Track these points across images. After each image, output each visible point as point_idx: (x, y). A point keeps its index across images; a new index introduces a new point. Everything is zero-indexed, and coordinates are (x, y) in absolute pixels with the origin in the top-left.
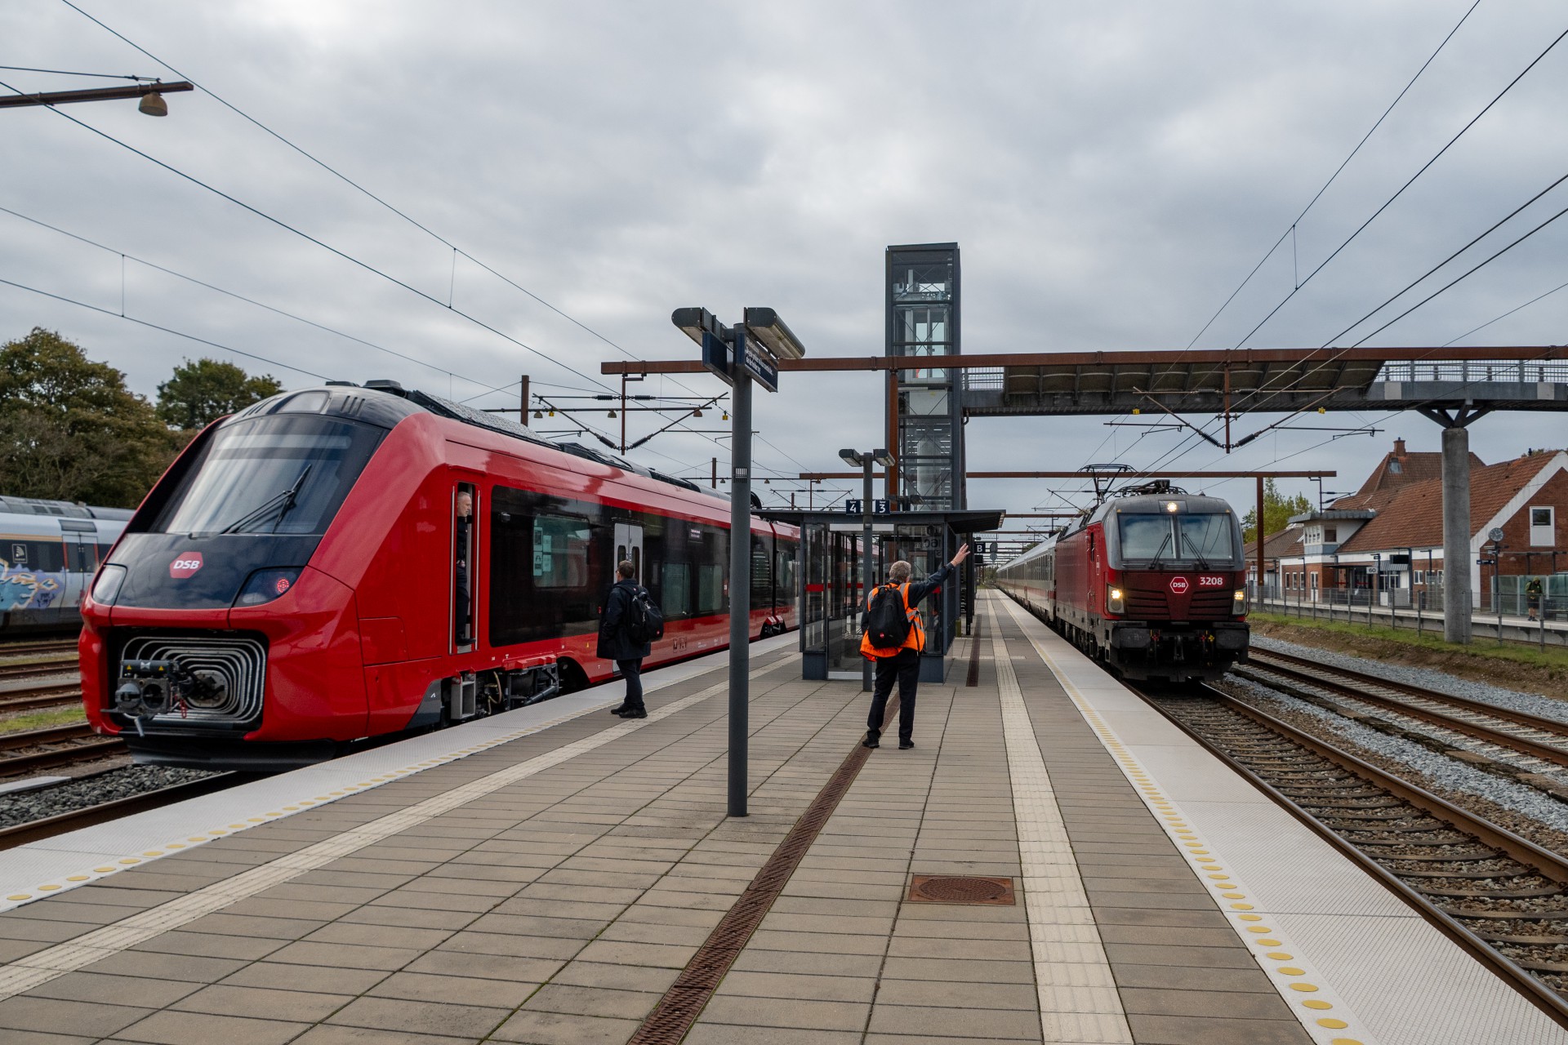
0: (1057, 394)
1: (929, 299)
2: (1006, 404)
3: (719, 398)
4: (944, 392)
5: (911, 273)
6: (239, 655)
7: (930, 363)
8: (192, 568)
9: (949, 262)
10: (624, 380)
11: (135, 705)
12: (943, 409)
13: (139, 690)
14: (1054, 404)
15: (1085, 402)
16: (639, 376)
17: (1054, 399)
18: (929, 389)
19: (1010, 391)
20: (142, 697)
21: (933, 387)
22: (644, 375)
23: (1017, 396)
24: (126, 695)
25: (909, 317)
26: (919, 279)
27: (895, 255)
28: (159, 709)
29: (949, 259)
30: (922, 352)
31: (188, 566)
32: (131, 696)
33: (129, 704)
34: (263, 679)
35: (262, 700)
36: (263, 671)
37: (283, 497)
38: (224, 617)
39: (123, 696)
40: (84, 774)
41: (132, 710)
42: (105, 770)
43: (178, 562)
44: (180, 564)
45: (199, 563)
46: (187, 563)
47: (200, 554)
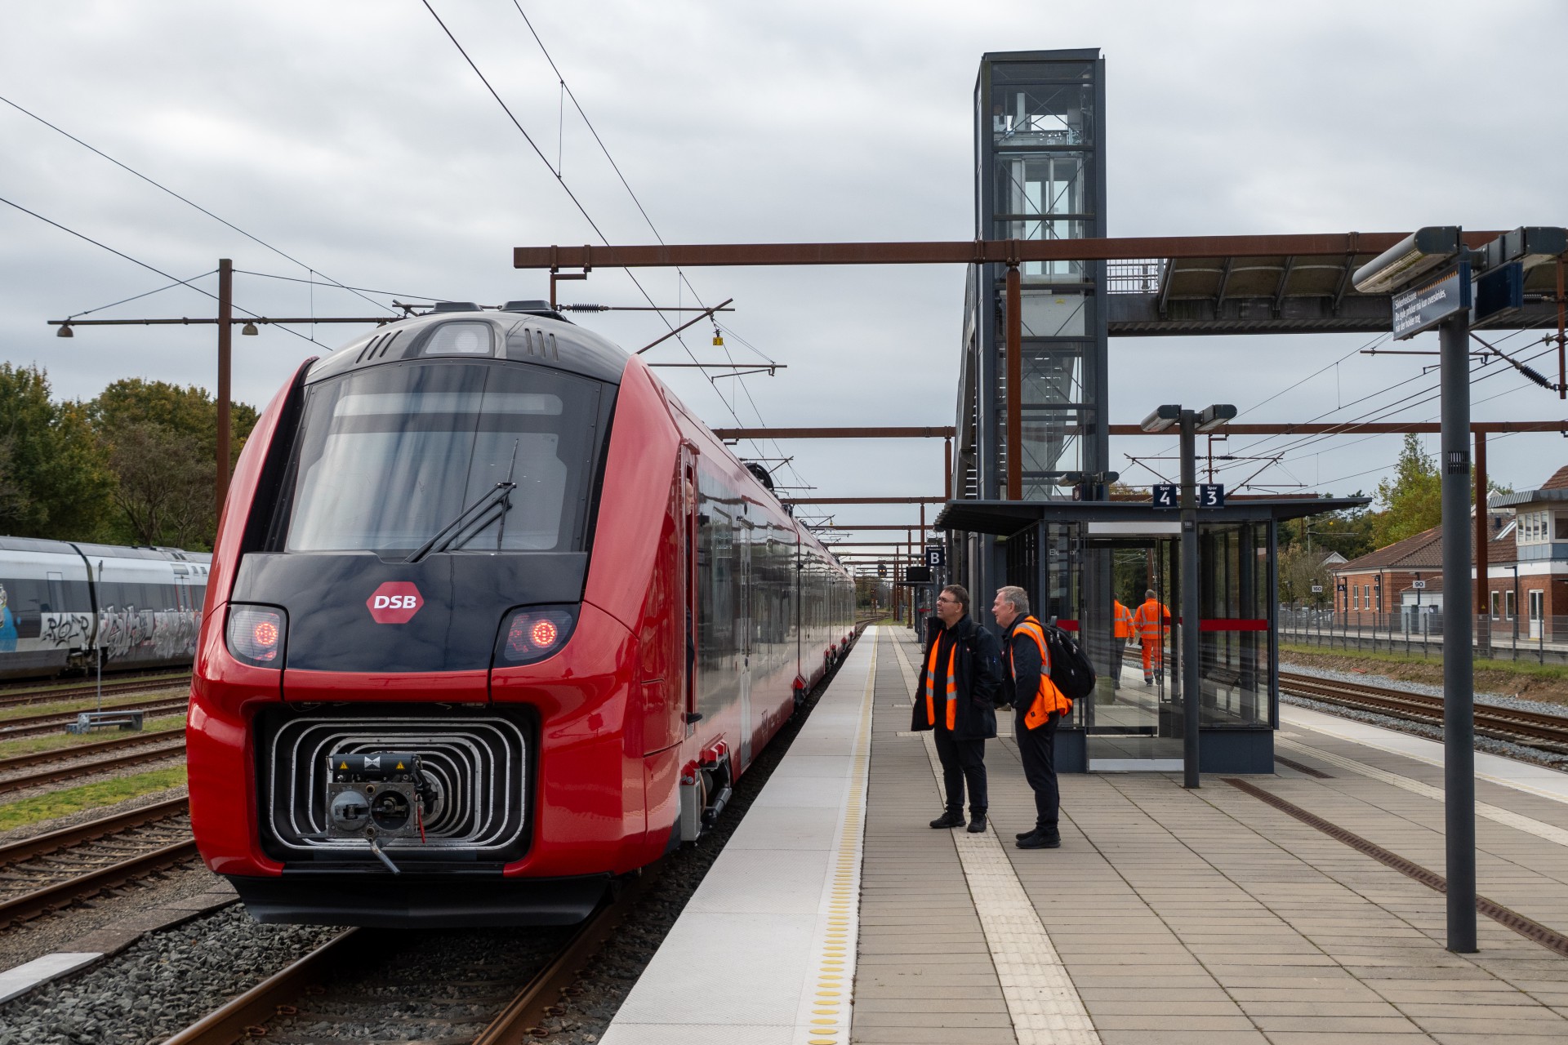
0: (1245, 300)
1: (1052, 142)
2: (1161, 317)
3: (718, 309)
4: (1079, 299)
5: (1021, 100)
6: (467, 743)
7: (1047, 251)
8: (405, 606)
9: (1086, 81)
10: (554, 278)
11: (362, 824)
12: (1078, 328)
13: (367, 800)
14: (1240, 317)
15: (1291, 313)
16: (580, 271)
17: (1241, 309)
18: (1054, 293)
19: (1171, 294)
20: (370, 812)
21: (1060, 289)
22: (588, 270)
23: (1180, 302)
24: (351, 809)
25: (1018, 171)
26: (1031, 109)
27: (996, 68)
28: (401, 829)
29: (1086, 77)
30: (1032, 231)
31: (399, 604)
32: (358, 810)
33: (354, 824)
34: (523, 779)
35: (523, 814)
36: (524, 767)
37: (499, 493)
38: (483, 683)
39: (346, 810)
40: (113, 948)
41: (353, 833)
42: (127, 940)
43: (378, 598)
44: (382, 602)
45: (414, 598)
46: (393, 599)
47: (412, 585)
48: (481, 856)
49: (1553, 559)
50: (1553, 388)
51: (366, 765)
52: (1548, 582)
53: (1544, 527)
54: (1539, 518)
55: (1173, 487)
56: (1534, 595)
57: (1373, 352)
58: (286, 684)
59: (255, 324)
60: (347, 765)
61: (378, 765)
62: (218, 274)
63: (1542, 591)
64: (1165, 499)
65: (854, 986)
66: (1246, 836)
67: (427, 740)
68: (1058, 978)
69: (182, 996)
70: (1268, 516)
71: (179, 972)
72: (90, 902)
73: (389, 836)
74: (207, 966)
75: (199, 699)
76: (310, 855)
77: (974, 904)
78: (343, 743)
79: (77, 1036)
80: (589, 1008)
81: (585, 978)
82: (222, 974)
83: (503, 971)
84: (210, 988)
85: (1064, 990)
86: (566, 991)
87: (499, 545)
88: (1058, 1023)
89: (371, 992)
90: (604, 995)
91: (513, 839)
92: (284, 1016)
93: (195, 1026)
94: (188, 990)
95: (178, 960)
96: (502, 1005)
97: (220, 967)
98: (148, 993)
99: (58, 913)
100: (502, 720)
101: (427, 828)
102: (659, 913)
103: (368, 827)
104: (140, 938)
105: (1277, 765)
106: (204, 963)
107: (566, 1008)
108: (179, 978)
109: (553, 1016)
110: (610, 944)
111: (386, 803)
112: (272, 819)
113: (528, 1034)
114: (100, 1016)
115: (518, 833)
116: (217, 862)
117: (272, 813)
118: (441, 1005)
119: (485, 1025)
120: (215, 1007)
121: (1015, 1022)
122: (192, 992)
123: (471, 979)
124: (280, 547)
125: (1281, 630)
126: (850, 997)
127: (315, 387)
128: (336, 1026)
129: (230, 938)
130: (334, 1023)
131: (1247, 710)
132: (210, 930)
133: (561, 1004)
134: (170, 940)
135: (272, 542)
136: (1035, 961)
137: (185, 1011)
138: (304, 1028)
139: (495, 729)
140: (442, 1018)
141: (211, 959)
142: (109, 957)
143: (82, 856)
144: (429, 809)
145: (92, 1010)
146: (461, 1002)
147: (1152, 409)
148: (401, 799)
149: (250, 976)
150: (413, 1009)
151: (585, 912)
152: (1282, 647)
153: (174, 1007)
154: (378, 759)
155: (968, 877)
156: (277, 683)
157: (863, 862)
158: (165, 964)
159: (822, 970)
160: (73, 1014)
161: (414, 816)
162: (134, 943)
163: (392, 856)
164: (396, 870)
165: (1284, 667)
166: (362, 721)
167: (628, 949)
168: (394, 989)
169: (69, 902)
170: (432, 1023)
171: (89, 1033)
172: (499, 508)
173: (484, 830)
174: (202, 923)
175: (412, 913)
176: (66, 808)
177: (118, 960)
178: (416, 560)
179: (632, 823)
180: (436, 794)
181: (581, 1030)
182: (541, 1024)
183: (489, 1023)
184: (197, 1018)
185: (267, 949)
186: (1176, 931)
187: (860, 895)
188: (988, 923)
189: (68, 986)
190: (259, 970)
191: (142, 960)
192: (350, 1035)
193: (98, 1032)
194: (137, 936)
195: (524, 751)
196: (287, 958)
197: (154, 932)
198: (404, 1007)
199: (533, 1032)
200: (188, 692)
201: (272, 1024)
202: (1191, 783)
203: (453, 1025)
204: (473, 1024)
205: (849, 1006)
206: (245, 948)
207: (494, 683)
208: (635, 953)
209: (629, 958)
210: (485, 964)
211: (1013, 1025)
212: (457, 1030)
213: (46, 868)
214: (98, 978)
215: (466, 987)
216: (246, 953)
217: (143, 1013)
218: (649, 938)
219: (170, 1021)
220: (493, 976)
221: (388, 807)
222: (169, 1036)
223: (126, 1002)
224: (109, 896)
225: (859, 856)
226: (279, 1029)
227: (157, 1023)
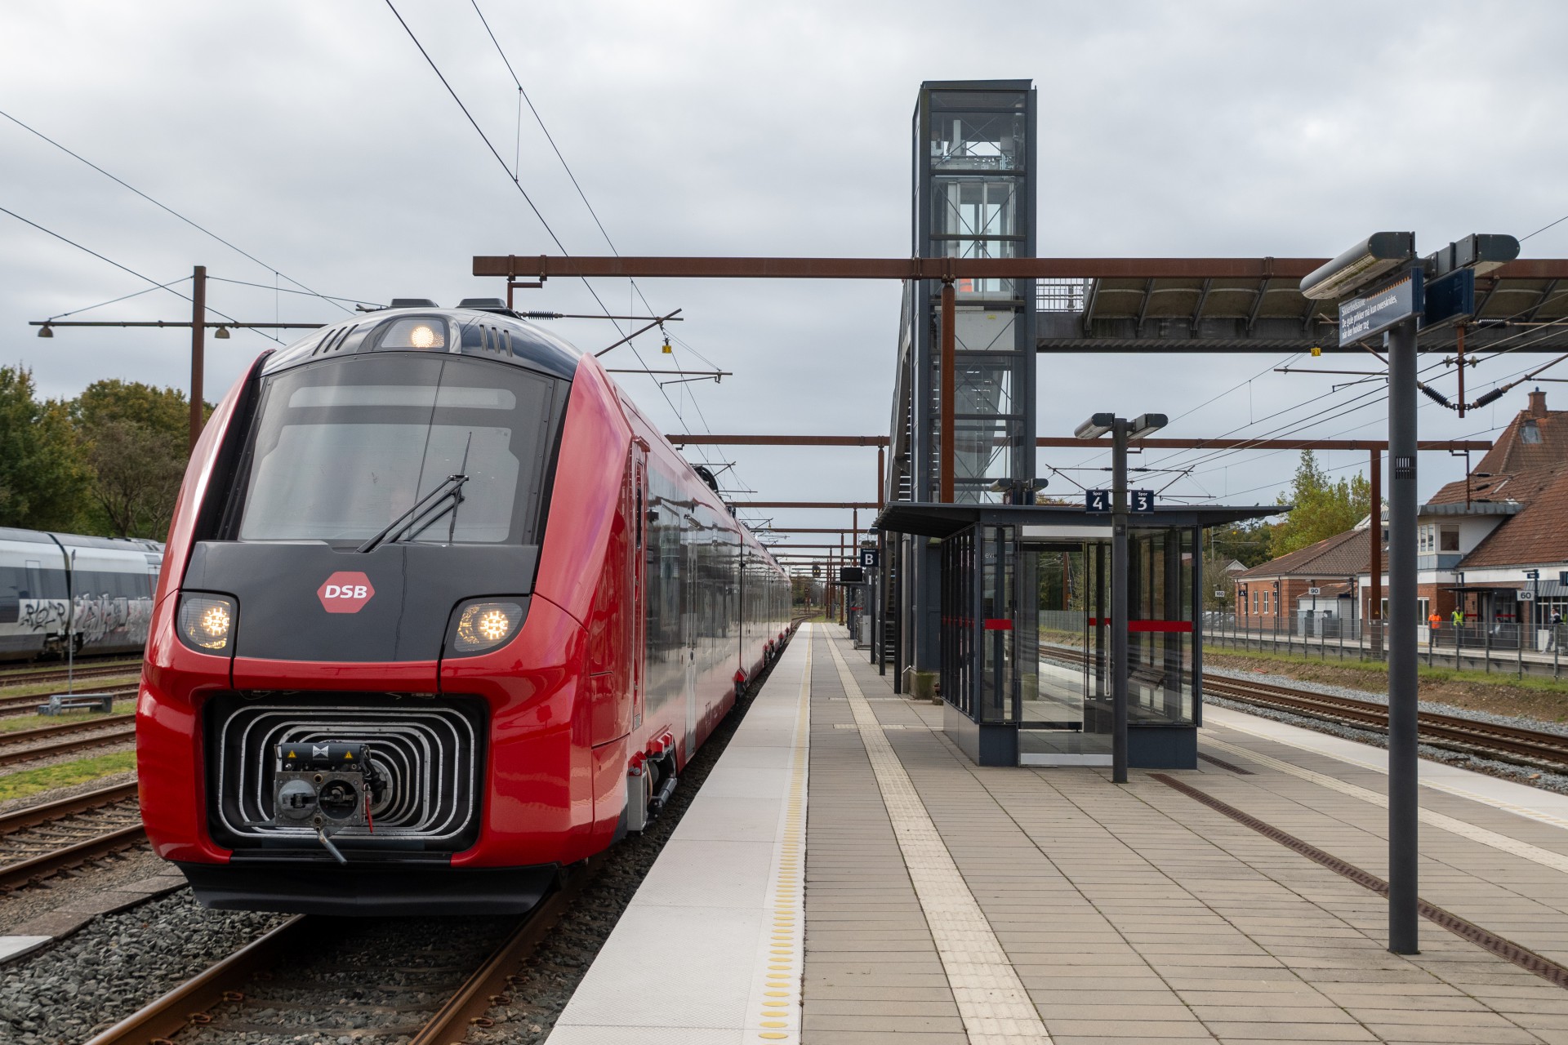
0: (1165, 320)
1: (985, 167)
2: (1085, 334)
3: (668, 318)
4: (1010, 316)
5: (957, 127)
6: (417, 733)
7: (981, 269)
8: (356, 596)
9: (1019, 110)
10: (511, 286)
11: (309, 813)
12: (1008, 343)
13: (315, 789)
14: (1160, 336)
15: (1207, 334)
16: (536, 279)
17: (1161, 328)
18: (986, 309)
19: (1095, 313)
20: (318, 801)
21: (992, 306)
22: (543, 278)
23: (1104, 321)
24: (299, 799)
25: (953, 193)
26: (967, 136)
27: (934, 96)
28: (348, 819)
29: (1019, 106)
30: (966, 251)
31: (350, 594)
32: (306, 799)
33: (301, 813)
34: (472, 770)
35: (471, 804)
36: (472, 758)
37: (452, 485)
38: (432, 674)
39: (294, 799)
40: (62, 931)
41: (300, 822)
42: (77, 923)
43: (329, 588)
44: (333, 591)
45: (365, 588)
46: (344, 589)
47: (363, 576)
48: (429, 846)
49: (1439, 569)
50: (1453, 407)
51: (314, 754)
52: (1434, 590)
53: (1431, 539)
54: (1426, 532)
55: (1105, 494)
56: (1421, 602)
57: (1286, 371)
58: (236, 672)
59: (227, 328)
60: (296, 753)
61: (326, 754)
62: (192, 280)
63: (1427, 599)
64: (1099, 505)
65: (803, 986)
66: (1174, 832)
67: (376, 729)
68: (1007, 978)
69: (129, 980)
70: (1194, 522)
71: (128, 956)
72: (47, 883)
73: (336, 825)
74: (157, 949)
75: (150, 687)
76: (258, 843)
77: (918, 899)
78: (292, 732)
79: (19, 1023)
80: (535, 996)
81: (531, 966)
82: (171, 959)
83: (450, 957)
84: (158, 973)
85: (1014, 992)
86: (513, 979)
87: (451, 537)
88: (1011, 1028)
89: (318, 977)
90: (550, 983)
91: (461, 829)
92: (228, 1004)
93: (142, 1012)
94: (136, 974)
95: (128, 944)
96: (449, 993)
97: (169, 951)
98: (95, 978)
99: (14, 893)
100: (451, 711)
101: (375, 817)
102: (605, 900)
103: (316, 816)
104: (91, 921)
105: (1200, 761)
106: (153, 947)
107: (512, 996)
108: (127, 962)
109: (499, 1005)
110: (557, 931)
111: (334, 792)
112: (220, 806)
113: (472, 1023)
114: (45, 1001)
115: (466, 823)
116: (166, 848)
117: (220, 801)
118: (388, 992)
119: (431, 1014)
120: (162, 992)
121: (967, 1027)
122: (140, 977)
123: (418, 966)
124: (233, 536)
125: (1206, 633)
126: (799, 998)
127: (270, 379)
128: (282, 1013)
129: (181, 921)
130: (280, 1010)
131: (1172, 709)
132: (162, 913)
133: (507, 993)
134: (121, 923)
135: (225, 531)
136: (983, 960)
137: (131, 996)
138: (250, 1015)
139: (444, 720)
140: (388, 1005)
141: (161, 943)
142: (58, 941)
143: (43, 836)
144: (377, 799)
145: (37, 995)
146: (408, 989)
147: (1088, 417)
148: (349, 789)
149: (199, 960)
150: (359, 996)
151: (532, 901)
152: (1206, 649)
153: (120, 992)
154: (326, 748)
155: (911, 871)
156: (226, 671)
157: (806, 854)
158: (114, 947)
159: (769, 968)
160: (17, 1000)
161: (362, 806)
162: (85, 926)
163: (339, 844)
164: (343, 859)
165: (1206, 669)
166: (310, 709)
167: (574, 936)
168: (342, 975)
169: (25, 882)
170: (378, 1011)
171: (32, 1019)
172: (451, 500)
173: (433, 819)
174: (154, 905)
175: (360, 901)
176: (32, 788)
177: (67, 943)
178: (367, 551)
179: (580, 813)
180: (385, 783)
181: (526, 1021)
182: (487, 1013)
183: (435, 1011)
184: (143, 1003)
185: (217, 933)
186: (1121, 930)
187: (805, 888)
188: (934, 920)
189: (14, 970)
190: (209, 954)
191: (92, 943)
192: (295, 1023)
193: (41, 1018)
194: (87, 919)
195: (473, 741)
196: (237, 942)
197: (106, 915)
198: (351, 994)
199: (478, 1022)
200: (139, 678)
201: (217, 1011)
202: (1119, 778)
203: (399, 1014)
204: (419, 1012)
205: (798, 1007)
206: (195, 931)
207: (442, 674)
208: (581, 940)
209: (575, 945)
210: (433, 950)
211: (966, 1031)
212: (403, 1019)
213: (7, 847)
214: (46, 962)
215: (413, 973)
216: (196, 937)
217: (88, 998)
218: (595, 925)
219: (116, 1006)
220: (440, 962)
221: (336, 796)
222: (113, 1022)
223: (72, 988)
224: (66, 876)
225: (803, 848)
226: (225, 1016)
227: (102, 1009)
